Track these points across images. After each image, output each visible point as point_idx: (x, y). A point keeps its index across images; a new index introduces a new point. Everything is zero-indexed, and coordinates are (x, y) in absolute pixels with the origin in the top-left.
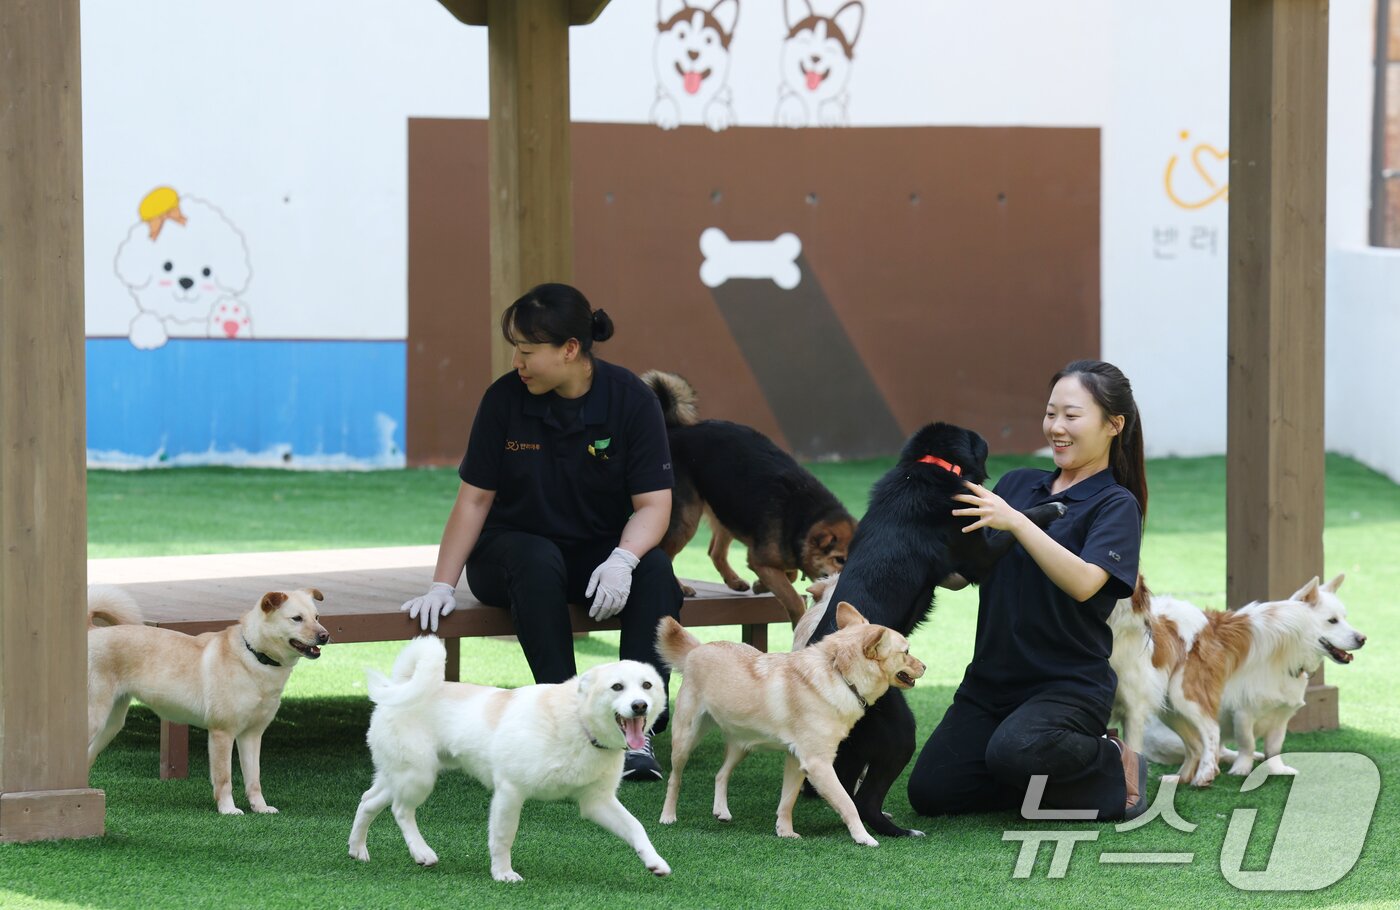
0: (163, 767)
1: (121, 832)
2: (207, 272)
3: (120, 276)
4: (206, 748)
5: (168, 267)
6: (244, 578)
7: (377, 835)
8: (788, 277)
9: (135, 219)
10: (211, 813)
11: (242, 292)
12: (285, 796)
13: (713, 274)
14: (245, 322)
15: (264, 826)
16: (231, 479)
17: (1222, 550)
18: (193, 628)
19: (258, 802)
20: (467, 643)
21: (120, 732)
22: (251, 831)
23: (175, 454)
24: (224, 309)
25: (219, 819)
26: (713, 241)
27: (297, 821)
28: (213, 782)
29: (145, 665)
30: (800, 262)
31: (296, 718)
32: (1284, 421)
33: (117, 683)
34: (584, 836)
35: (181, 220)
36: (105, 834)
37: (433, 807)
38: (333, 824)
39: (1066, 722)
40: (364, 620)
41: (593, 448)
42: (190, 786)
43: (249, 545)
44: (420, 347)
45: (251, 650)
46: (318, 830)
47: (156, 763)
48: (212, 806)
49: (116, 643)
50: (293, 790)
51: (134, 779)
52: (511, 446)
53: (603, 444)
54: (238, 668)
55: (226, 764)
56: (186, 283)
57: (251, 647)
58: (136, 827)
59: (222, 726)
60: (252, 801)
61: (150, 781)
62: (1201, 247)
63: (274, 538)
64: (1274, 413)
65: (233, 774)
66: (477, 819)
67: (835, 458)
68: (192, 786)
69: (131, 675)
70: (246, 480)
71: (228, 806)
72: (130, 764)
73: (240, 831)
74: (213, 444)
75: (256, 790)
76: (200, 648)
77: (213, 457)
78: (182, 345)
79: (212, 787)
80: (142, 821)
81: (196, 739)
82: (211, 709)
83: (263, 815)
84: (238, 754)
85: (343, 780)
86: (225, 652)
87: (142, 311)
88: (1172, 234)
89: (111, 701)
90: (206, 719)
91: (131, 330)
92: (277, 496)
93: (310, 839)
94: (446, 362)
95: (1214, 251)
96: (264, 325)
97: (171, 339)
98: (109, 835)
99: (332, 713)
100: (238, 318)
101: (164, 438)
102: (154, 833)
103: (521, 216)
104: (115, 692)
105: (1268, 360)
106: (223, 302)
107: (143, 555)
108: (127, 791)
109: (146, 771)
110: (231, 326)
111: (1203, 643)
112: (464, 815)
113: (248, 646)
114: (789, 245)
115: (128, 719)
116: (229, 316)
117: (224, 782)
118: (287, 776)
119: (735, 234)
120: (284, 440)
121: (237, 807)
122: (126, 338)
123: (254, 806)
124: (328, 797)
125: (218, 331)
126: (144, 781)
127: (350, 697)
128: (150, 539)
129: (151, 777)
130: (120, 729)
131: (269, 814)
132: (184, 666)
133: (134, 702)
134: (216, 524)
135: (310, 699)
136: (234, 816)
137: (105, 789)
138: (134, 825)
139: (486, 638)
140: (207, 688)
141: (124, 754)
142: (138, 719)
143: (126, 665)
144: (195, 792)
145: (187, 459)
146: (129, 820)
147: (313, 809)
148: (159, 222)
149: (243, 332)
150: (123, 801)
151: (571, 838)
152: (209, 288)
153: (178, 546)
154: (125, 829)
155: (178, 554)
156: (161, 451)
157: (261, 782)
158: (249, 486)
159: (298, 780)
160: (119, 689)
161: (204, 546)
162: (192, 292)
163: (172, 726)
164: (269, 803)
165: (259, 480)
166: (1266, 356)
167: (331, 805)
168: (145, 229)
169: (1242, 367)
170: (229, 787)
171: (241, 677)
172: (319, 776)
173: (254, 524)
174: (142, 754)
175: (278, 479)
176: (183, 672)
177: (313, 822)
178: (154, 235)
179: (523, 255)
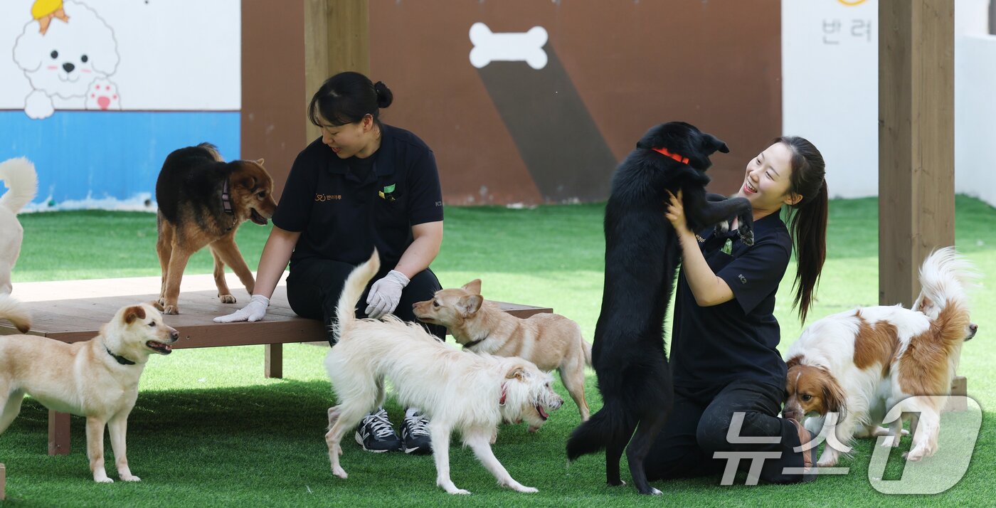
0: (51, 445)
1: (18, 497)
2: (85, 59)
3: (17, 63)
4: (84, 431)
5: (55, 55)
6: (113, 297)
7: (217, 498)
8: (538, 60)
9: (30, 18)
10: (88, 481)
11: (112, 75)
12: (146, 468)
13: (479, 59)
14: (115, 97)
15: (129, 493)
16: (104, 220)
17: (876, 271)
18: (70, 338)
19: (125, 472)
20: (288, 348)
21: (17, 418)
22: (119, 495)
23: (60, 202)
24: (98, 87)
25: (95, 486)
26: (479, 32)
27: (155, 487)
28: (89, 458)
29: (31, 368)
30: (547, 48)
31: (155, 407)
32: (924, 171)
33: (12, 380)
34: (379, 498)
35: (64, 18)
36: (5, 499)
37: (261, 476)
38: (183, 490)
39: (755, 405)
40: (207, 330)
41: (382, 193)
42: (71, 460)
43: (118, 271)
44: (251, 116)
45: (112, 355)
46: (172, 494)
47: (45, 442)
48: (89, 476)
49: (11, 350)
50: (152, 463)
51: (28, 456)
52: (320, 198)
53: (390, 189)
54: (102, 370)
55: (98, 444)
56: (69, 67)
57: (112, 352)
58: (29, 493)
59: (94, 414)
60: (120, 472)
61: (40, 456)
62: (860, 35)
63: (137, 266)
64: (915, 164)
65: (105, 451)
66: (296, 485)
67: (576, 201)
68: (73, 461)
69: (22, 375)
70: (116, 221)
71: (101, 476)
72: (25, 444)
73: (111, 494)
74: (90, 192)
75: (123, 463)
76: (73, 355)
77: (90, 203)
78: (65, 115)
79: (89, 461)
80: (33, 488)
81: (76, 425)
82: (85, 403)
83: (128, 482)
84: (109, 436)
85: (191, 455)
86: (91, 357)
87: (35, 89)
88: (836, 25)
89: (7, 394)
90: (82, 410)
91: (26, 105)
92: (140, 233)
93: (165, 501)
94: (272, 127)
95: (869, 39)
96: (130, 100)
97: (57, 110)
98: (8, 499)
99: (183, 403)
100: (109, 94)
101: (52, 189)
102: (44, 497)
103: (329, 14)
104: (10, 387)
105: (910, 123)
106: (97, 82)
107: (36, 280)
108: (22, 464)
109: (38, 449)
110: (104, 101)
111: (919, 346)
112: (286, 482)
113: (109, 352)
114: (538, 35)
115: (23, 409)
116: (102, 92)
117: (97, 457)
118: (148, 452)
119: (496, 27)
120: (145, 190)
121: (108, 476)
122: (22, 110)
123: (121, 475)
124: (179, 468)
125: (93, 104)
126: (36, 456)
127: (196, 390)
128: (41, 267)
129: (41, 453)
130: (17, 415)
131: (133, 482)
132: (61, 370)
133: (26, 396)
134: (92, 255)
135: (166, 392)
136: (106, 484)
137: (5, 463)
138: (28, 491)
139: (303, 344)
140: (79, 386)
141: (20, 436)
142: (30, 408)
143: (18, 368)
144: (76, 465)
145: (69, 205)
146: (24, 487)
147: (167, 478)
148: (48, 20)
149: (113, 105)
150: (19, 472)
151: (369, 500)
152: (86, 71)
153: (62, 273)
154: (21, 495)
155: (63, 279)
156: (49, 199)
157: (128, 457)
158: (118, 225)
159: (156, 455)
160: (13, 385)
161: (83, 273)
162: (73, 74)
163: (58, 415)
164: (134, 473)
165: (126, 220)
166: (909, 121)
167: (182, 475)
168: (36, 26)
169: (890, 129)
170: (102, 461)
171: (104, 377)
172: (172, 452)
173: (122, 255)
174: (35, 436)
175: (141, 220)
176: (60, 374)
177: (168, 488)
178: (43, 30)
179: (330, 45)
